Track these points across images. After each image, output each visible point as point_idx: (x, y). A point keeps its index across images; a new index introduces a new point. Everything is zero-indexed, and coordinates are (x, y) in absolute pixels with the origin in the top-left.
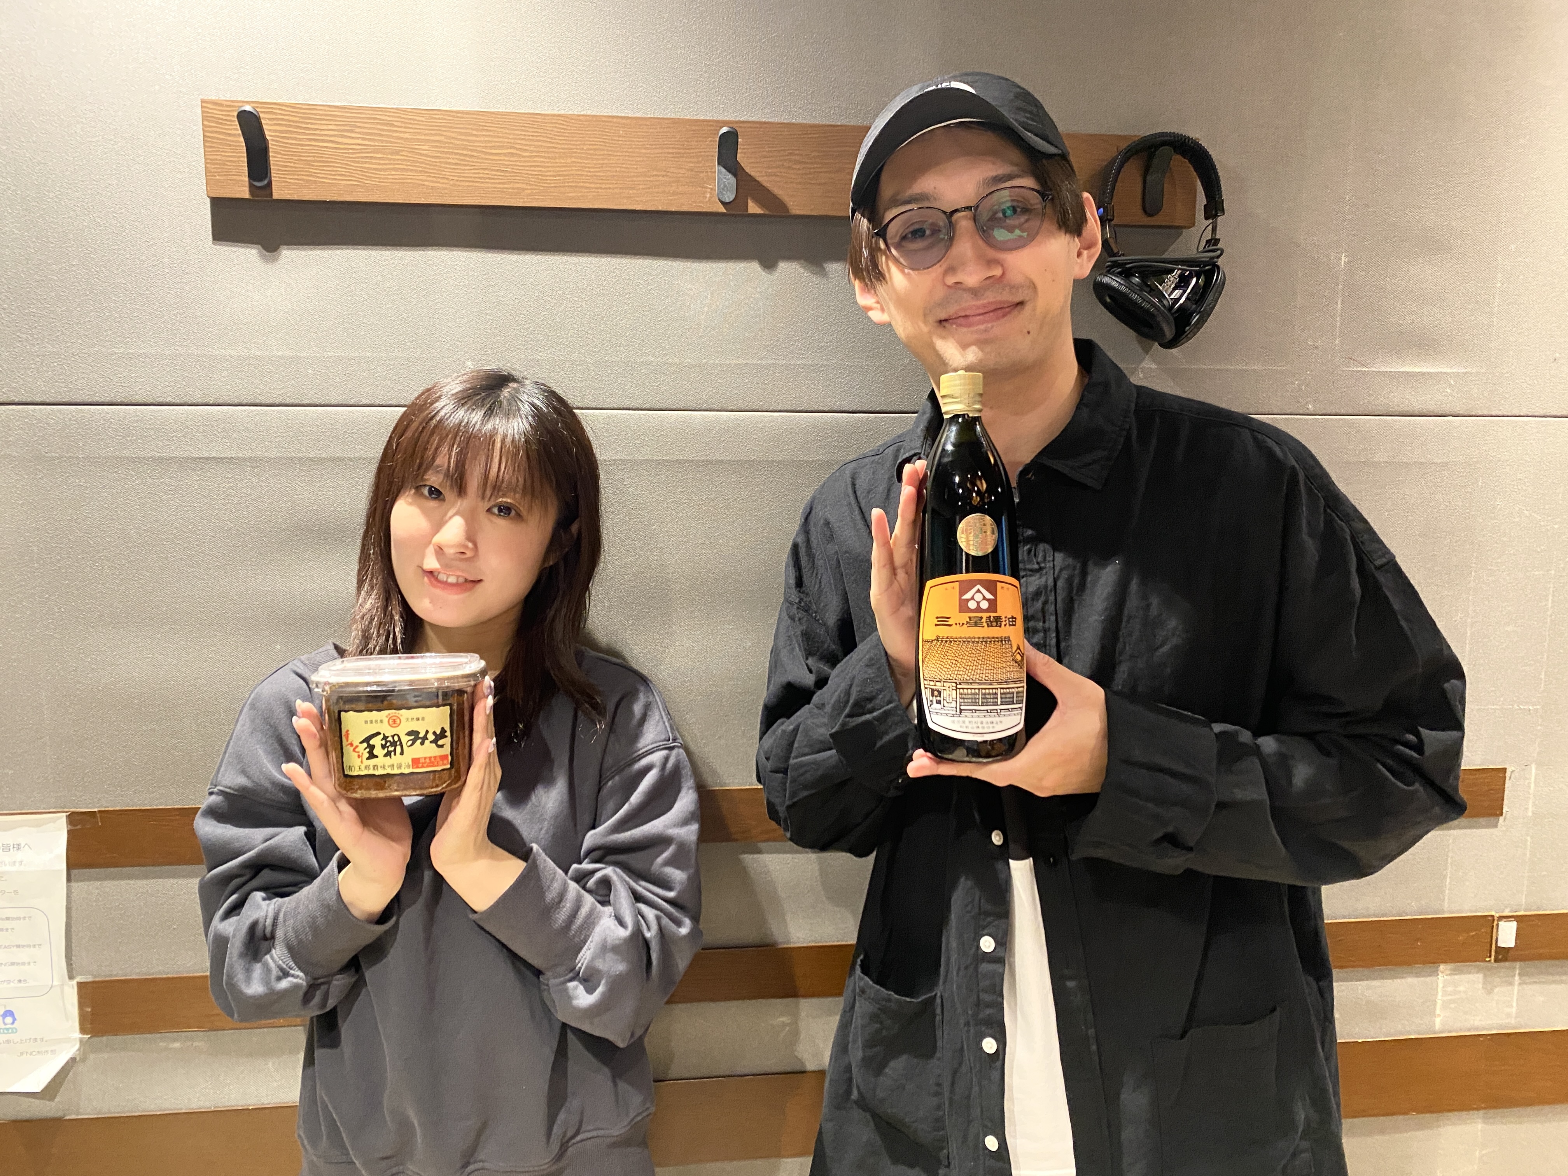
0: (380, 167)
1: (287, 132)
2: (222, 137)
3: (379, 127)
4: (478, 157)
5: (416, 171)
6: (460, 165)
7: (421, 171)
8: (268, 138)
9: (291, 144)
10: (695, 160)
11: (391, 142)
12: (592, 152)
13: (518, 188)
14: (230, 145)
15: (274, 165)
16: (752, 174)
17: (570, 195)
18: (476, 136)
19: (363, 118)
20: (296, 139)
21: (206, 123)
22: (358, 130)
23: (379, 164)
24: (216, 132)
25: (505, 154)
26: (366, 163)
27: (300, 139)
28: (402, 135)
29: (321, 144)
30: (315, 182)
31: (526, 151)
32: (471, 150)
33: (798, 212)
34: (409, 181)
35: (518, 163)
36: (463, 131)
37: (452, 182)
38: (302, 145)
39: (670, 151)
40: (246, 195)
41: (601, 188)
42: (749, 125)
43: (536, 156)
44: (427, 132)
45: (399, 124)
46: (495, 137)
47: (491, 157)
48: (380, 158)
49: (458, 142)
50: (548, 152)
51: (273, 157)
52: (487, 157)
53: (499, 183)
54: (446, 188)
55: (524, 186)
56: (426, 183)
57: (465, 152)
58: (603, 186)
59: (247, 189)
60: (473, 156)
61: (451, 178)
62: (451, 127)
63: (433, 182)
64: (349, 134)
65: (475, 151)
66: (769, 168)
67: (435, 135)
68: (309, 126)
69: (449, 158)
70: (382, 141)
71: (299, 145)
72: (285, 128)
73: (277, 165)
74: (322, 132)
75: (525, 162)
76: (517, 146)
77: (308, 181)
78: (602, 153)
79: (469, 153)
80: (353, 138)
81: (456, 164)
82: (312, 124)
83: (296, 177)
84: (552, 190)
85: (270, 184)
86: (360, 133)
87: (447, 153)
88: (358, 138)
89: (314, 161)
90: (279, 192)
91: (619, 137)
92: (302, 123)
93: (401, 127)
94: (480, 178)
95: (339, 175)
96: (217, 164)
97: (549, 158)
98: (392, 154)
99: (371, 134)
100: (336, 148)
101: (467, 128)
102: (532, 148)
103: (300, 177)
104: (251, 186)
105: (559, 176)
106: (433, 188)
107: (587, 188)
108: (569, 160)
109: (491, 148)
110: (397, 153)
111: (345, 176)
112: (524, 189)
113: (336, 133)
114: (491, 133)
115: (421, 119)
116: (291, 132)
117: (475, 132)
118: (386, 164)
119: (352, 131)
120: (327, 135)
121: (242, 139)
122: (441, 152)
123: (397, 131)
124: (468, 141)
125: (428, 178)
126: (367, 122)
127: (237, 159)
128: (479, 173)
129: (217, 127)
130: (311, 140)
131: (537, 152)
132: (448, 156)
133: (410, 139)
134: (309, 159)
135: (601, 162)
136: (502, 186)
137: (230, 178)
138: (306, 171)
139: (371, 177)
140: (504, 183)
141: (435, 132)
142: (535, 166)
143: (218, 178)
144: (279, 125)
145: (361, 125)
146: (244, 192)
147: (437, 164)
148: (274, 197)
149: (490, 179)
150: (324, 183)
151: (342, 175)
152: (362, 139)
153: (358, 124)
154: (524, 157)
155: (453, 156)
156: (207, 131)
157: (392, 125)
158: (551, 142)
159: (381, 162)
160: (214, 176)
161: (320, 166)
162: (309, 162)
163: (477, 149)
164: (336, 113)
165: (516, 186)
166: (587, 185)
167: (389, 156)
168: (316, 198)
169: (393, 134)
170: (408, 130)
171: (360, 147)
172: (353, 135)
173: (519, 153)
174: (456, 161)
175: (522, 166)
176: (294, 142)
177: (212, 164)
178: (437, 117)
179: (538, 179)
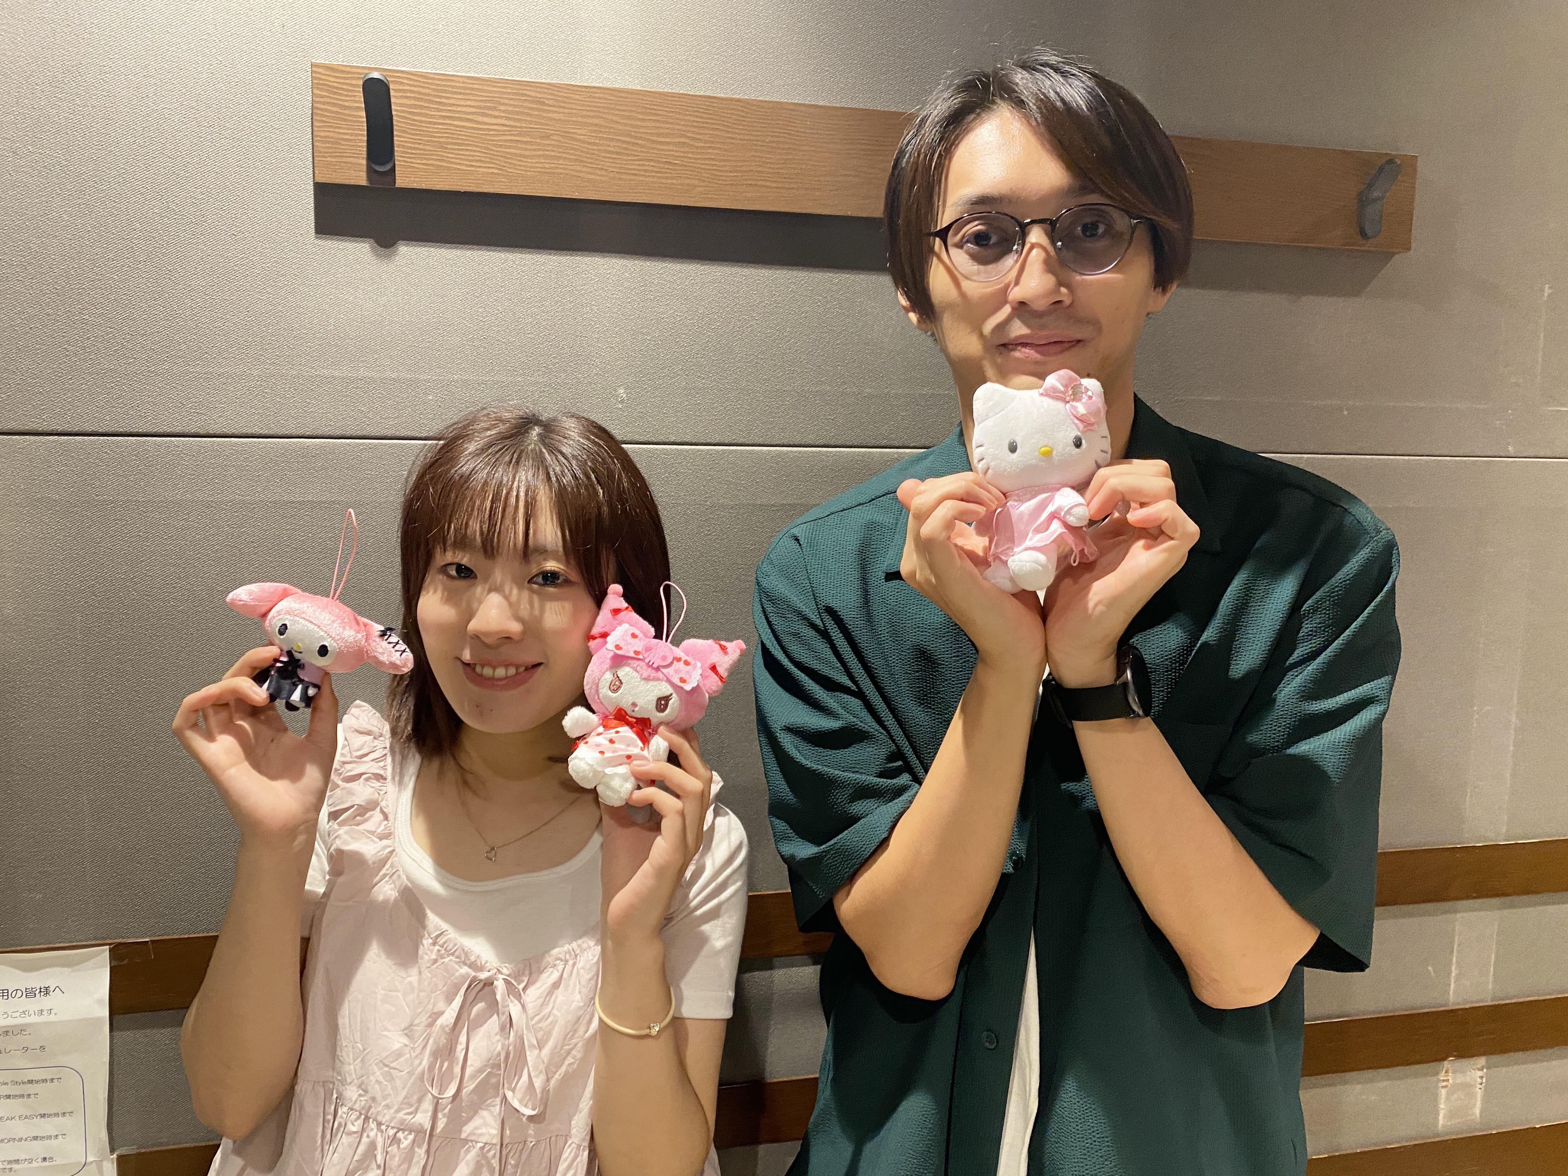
0: (527, 153)
1: (416, 106)
2: (340, 110)
3: (526, 104)
4: (642, 146)
5: (570, 160)
6: (622, 154)
7: (576, 160)
8: (394, 112)
9: (421, 121)
11: (542, 124)
12: (774, 145)
13: (688, 185)
14: (345, 120)
15: (399, 146)
17: (749, 195)
18: (641, 120)
19: (509, 93)
20: (426, 115)
21: (316, 92)
22: (502, 108)
23: (526, 149)
24: (328, 103)
25: (675, 144)
26: (510, 147)
27: (432, 116)
28: (554, 116)
29: (456, 123)
30: (449, 168)
31: (700, 140)
32: (636, 137)
34: (562, 171)
35: (689, 155)
36: (626, 114)
37: (611, 175)
38: (435, 123)
40: (363, 181)
41: (783, 188)
43: (710, 147)
44: (585, 113)
45: (551, 103)
46: (664, 122)
47: (658, 147)
48: (526, 143)
49: (620, 127)
50: (724, 143)
51: (398, 135)
52: (654, 146)
53: (667, 178)
54: (601, 183)
55: (696, 182)
56: (580, 174)
57: (629, 140)
58: (787, 186)
59: (364, 175)
60: (637, 144)
61: (611, 169)
62: (613, 109)
63: (589, 173)
64: (490, 112)
65: (642, 138)
67: (595, 117)
68: (443, 100)
69: (609, 146)
70: (530, 122)
71: (430, 123)
72: (413, 102)
73: (404, 147)
74: (460, 109)
75: (697, 153)
76: (689, 135)
77: (438, 166)
78: (786, 146)
79: (633, 140)
80: (496, 117)
81: (617, 153)
82: (445, 98)
83: (425, 162)
84: (726, 188)
85: (393, 169)
86: (504, 111)
87: (606, 139)
88: (502, 117)
89: (448, 143)
90: (403, 180)
91: (806, 128)
92: (435, 96)
93: (554, 106)
94: (645, 171)
95: (477, 161)
97: (725, 150)
98: (542, 138)
99: (518, 113)
100: (474, 128)
101: (631, 111)
102: (706, 138)
103: (430, 162)
104: (370, 172)
105: (736, 171)
106: (589, 181)
107: (767, 187)
108: (748, 154)
109: (659, 135)
110: (548, 137)
111: (485, 162)
112: (695, 186)
113: (475, 110)
114: (659, 118)
115: (577, 97)
116: (421, 107)
117: (641, 117)
118: (535, 150)
119: (494, 109)
120: (465, 113)
121: (364, 114)
122: (601, 138)
123: (549, 111)
124: (632, 126)
125: (585, 169)
126: (511, 99)
127: (353, 138)
128: (644, 165)
129: (330, 97)
130: (444, 117)
131: (713, 142)
132: (608, 143)
133: (565, 121)
134: (442, 140)
135: (785, 157)
136: (670, 181)
137: (344, 160)
138: (438, 155)
139: (515, 165)
140: (673, 178)
141: (592, 114)
142: (709, 159)
143: (329, 159)
144: (407, 97)
145: (506, 101)
146: (360, 178)
147: (595, 152)
148: (397, 185)
149: (657, 172)
150: (459, 169)
151: (481, 161)
152: (507, 118)
153: (502, 101)
154: (697, 147)
155: (614, 143)
156: (318, 102)
157: (543, 103)
158: (728, 132)
159: (528, 147)
160: (323, 157)
161: (455, 149)
162: (442, 146)
163: (643, 136)
164: (475, 86)
165: (688, 181)
166: (768, 184)
167: (539, 141)
168: (447, 188)
169: (545, 115)
170: (561, 110)
171: (505, 128)
172: (496, 113)
173: (691, 142)
174: (618, 150)
175: (695, 159)
176: (424, 119)
177: (323, 142)
178: (596, 95)
179: (712, 174)
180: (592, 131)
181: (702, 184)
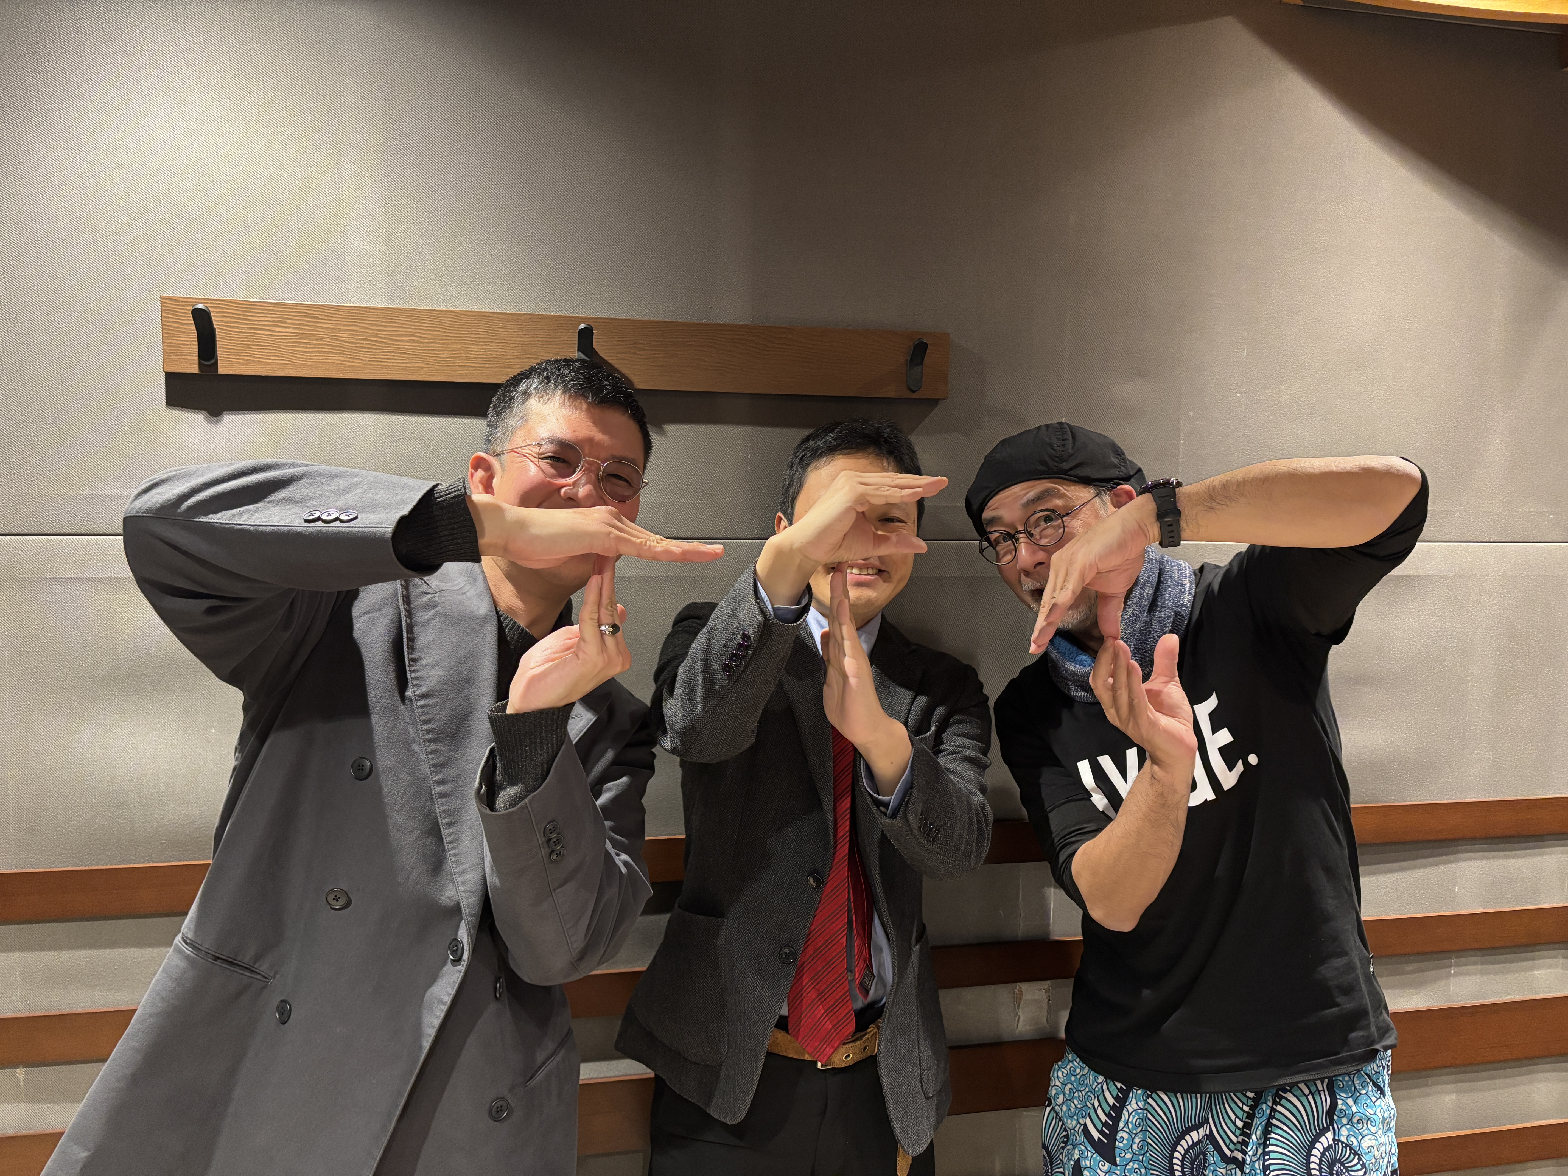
0: (307, 350)
1: (231, 322)
2: (176, 325)
3: (307, 319)
4: (386, 343)
5: (336, 353)
6: (371, 349)
7: (340, 354)
8: (215, 327)
9: (233, 331)
10: (560, 347)
11: (317, 331)
12: (477, 340)
13: (418, 367)
14: (184, 332)
15: (220, 347)
16: (606, 358)
18: (385, 326)
19: (295, 312)
20: (239, 328)
21: (164, 315)
22: (290, 321)
23: (306, 348)
24: (173, 322)
25: (407, 341)
26: (294, 346)
27: (242, 328)
28: (325, 326)
29: (258, 332)
30: (253, 361)
31: (426, 338)
32: (381, 338)
33: (642, 387)
34: (330, 361)
35: (418, 348)
36: (374, 323)
37: (365, 362)
38: (244, 333)
39: (540, 339)
40: (196, 371)
42: (602, 321)
43: (432, 342)
44: (346, 323)
45: (323, 317)
46: (401, 327)
47: (397, 343)
48: (306, 343)
49: (370, 331)
50: (442, 339)
51: (219, 341)
52: (394, 343)
53: (403, 363)
54: (360, 367)
56: (344, 363)
57: (375, 339)
58: (487, 366)
59: (196, 366)
60: (382, 342)
61: (364, 358)
62: (365, 320)
63: (349, 362)
64: (281, 324)
65: (384, 338)
66: (617, 353)
67: (352, 325)
68: (250, 318)
69: (363, 344)
70: (309, 330)
71: (241, 332)
72: (229, 319)
73: (223, 348)
74: (260, 323)
75: (424, 347)
76: (419, 335)
77: (247, 360)
78: (485, 340)
79: (379, 340)
80: (285, 327)
81: (368, 348)
82: (252, 316)
83: (238, 357)
84: (445, 368)
85: (216, 363)
86: (291, 324)
87: (361, 339)
88: (289, 327)
89: (253, 345)
90: (223, 368)
91: (499, 328)
92: (246, 315)
93: (325, 319)
94: (388, 359)
95: (273, 356)
96: (173, 346)
97: (443, 344)
98: (317, 340)
99: (300, 325)
100: (270, 335)
101: (377, 321)
102: (429, 336)
103: (241, 357)
104: (200, 365)
105: (452, 358)
106: (349, 366)
108: (459, 346)
109: (396, 336)
110: (321, 339)
111: (279, 356)
112: (422, 368)
113: (271, 323)
114: (397, 325)
115: (341, 313)
116: (235, 322)
117: (384, 324)
118: (312, 348)
119: (285, 322)
120: (264, 325)
121: (194, 328)
122: (357, 339)
123: (322, 323)
124: (379, 330)
125: (346, 359)
126: (296, 316)
127: (189, 343)
128: (387, 355)
129: (173, 318)
130: (250, 328)
131: (434, 339)
132: (362, 342)
133: (333, 328)
134: (249, 343)
135: (484, 347)
136: (405, 365)
137: (183, 357)
138: (246, 353)
139: (299, 358)
140: (407, 363)
141: (351, 324)
142: (432, 350)
143: (173, 357)
144: (225, 316)
145: (292, 317)
146: (194, 369)
147: (353, 348)
148: (219, 373)
149: (396, 359)
150: (261, 361)
151: (276, 356)
152: (293, 328)
153: (290, 317)
154: (423, 343)
155: (366, 342)
156: (165, 321)
157: (318, 318)
158: (445, 332)
159: (308, 346)
160: (169, 356)
161: (258, 349)
162: (248, 346)
163: (386, 336)
164: (272, 308)
165: (417, 365)
166: (473, 365)
167: (315, 342)
168: (253, 374)
169: (319, 325)
170: (330, 322)
171: (291, 334)
172: (285, 325)
173: (420, 340)
174: (369, 346)
175: (421, 350)
176: (237, 330)
177: (168, 346)
178: (354, 311)
179: (434, 360)
180: (349, 334)
181: (427, 366)
